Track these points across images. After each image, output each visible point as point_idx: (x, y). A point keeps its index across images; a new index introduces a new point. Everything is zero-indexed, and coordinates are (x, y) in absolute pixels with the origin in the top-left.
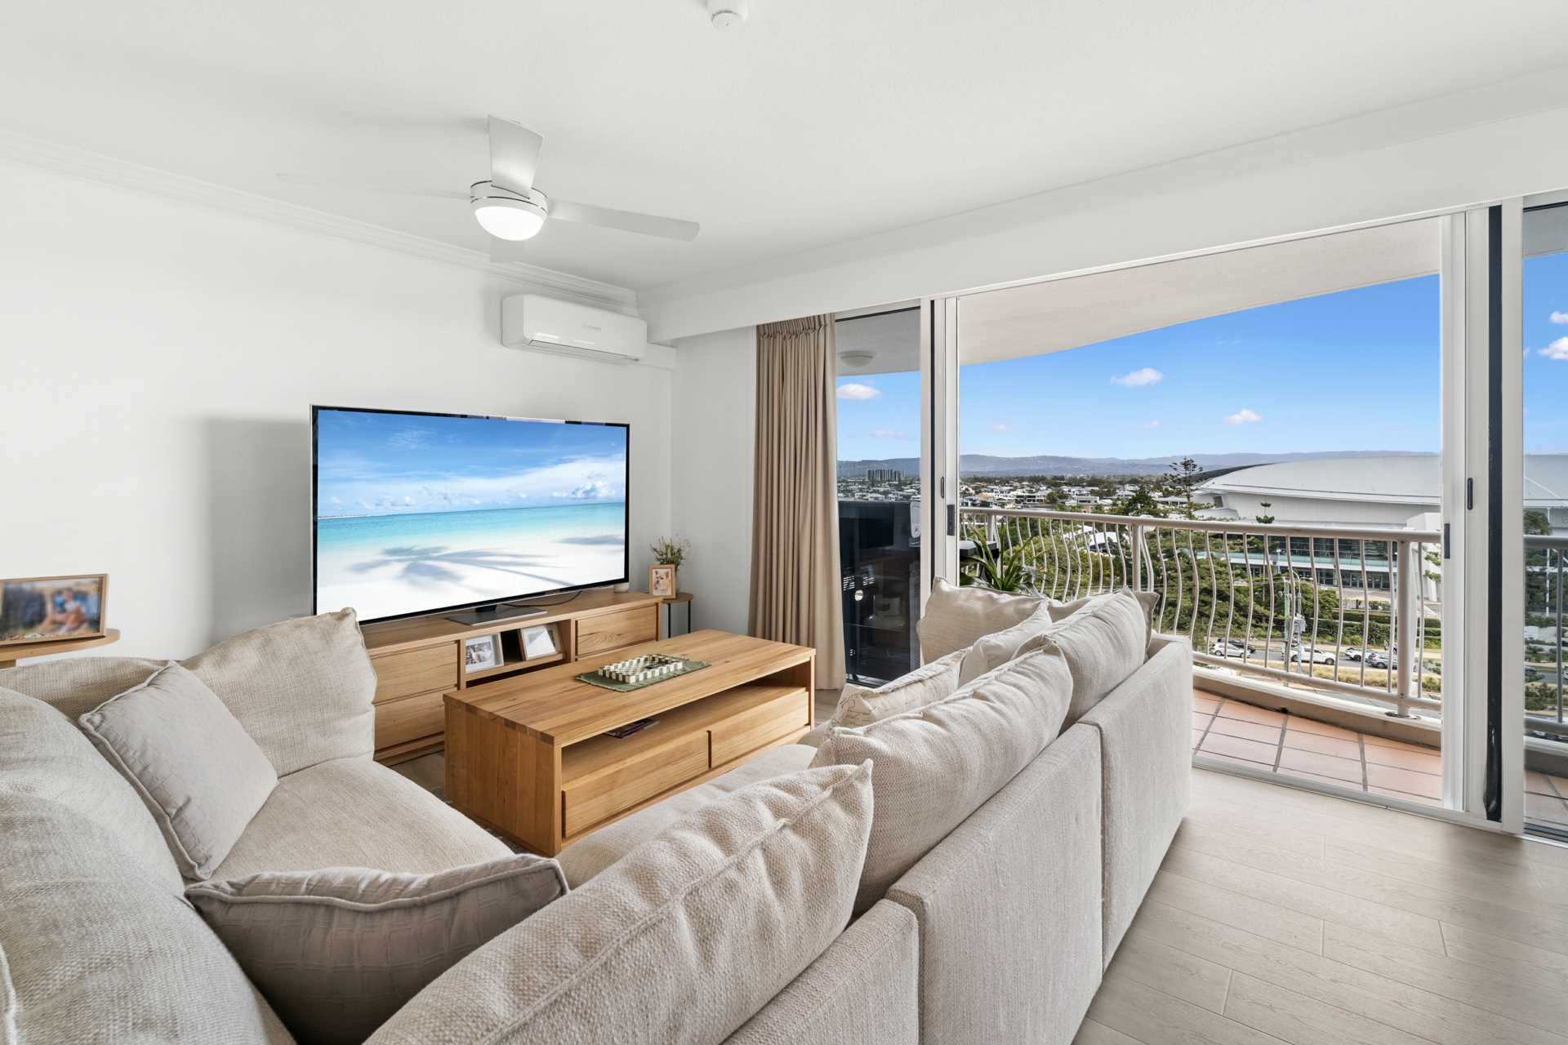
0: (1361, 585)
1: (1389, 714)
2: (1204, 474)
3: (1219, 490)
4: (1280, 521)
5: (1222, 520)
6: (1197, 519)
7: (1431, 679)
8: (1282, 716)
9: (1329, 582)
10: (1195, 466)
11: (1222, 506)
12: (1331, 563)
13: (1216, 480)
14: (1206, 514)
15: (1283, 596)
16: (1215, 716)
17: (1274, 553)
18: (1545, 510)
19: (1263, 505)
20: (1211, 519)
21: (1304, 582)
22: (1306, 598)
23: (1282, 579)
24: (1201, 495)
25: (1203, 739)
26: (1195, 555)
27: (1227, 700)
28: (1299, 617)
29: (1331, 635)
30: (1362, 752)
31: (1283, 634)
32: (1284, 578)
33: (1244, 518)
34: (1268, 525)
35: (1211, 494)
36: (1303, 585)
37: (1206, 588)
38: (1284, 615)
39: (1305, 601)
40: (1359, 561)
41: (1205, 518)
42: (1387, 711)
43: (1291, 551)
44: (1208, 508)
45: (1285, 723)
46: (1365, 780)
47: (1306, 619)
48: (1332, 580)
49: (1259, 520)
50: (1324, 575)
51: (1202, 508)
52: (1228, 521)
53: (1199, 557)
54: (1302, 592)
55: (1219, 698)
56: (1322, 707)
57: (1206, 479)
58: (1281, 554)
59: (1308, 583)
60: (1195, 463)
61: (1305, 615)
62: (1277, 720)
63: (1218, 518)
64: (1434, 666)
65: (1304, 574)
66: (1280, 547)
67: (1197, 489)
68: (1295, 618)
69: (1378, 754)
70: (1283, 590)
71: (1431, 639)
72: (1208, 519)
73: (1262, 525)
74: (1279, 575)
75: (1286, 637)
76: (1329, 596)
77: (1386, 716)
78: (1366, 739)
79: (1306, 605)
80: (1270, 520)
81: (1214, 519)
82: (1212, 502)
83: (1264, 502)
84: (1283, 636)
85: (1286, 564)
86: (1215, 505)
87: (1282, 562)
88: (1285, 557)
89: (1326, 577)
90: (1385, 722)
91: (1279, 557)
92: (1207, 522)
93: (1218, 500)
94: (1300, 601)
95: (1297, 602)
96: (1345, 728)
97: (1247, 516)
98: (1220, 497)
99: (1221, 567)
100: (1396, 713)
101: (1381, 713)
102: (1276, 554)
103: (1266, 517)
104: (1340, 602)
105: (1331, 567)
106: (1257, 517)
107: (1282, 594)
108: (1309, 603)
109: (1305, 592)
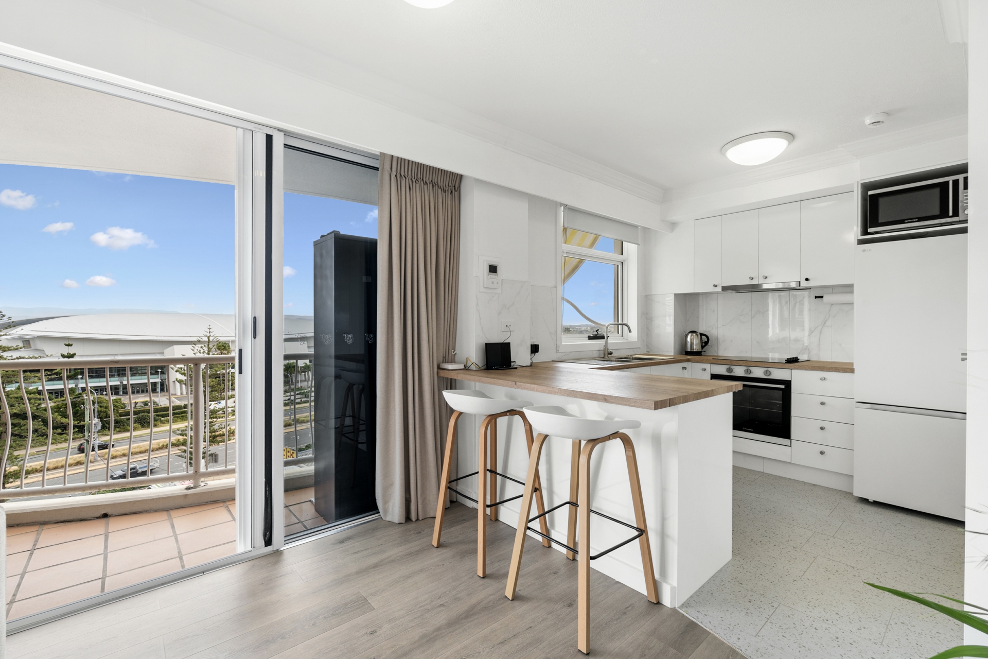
0: (147, 391)
1: (188, 489)
2: (13, 322)
3: (28, 335)
4: (81, 356)
5: (30, 358)
6: (5, 359)
7: (179, 440)
8: (104, 521)
9: (117, 393)
10: (4, 316)
11: (31, 347)
12: (118, 381)
13: (24, 327)
14: (15, 354)
15: (84, 408)
16: (31, 552)
17: (76, 379)
18: (229, 341)
19: (66, 345)
20: (20, 358)
21: (99, 396)
22: (101, 407)
23: (83, 397)
24: (9, 340)
25: (19, 585)
26: (4, 388)
27: (46, 527)
28: (96, 421)
29: (118, 427)
30: (173, 527)
31: (84, 435)
32: (85, 395)
33: (51, 355)
34: (71, 360)
35: (20, 339)
36: (98, 398)
37: (15, 413)
38: (84, 421)
39: (100, 409)
40: (146, 377)
41: (14, 357)
42: (185, 486)
43: (89, 376)
44: (17, 349)
45: (107, 528)
46: (180, 552)
47: (101, 421)
48: (119, 392)
49: (63, 356)
50: (113, 389)
51: (11, 350)
52: (36, 358)
53: (7, 389)
54: (98, 403)
55: (36, 528)
56: (138, 501)
57: (14, 326)
58: (82, 378)
59: (102, 396)
60: (3, 313)
61: (100, 418)
62: (98, 528)
63: (27, 357)
64: (180, 432)
65: (99, 391)
66: (81, 374)
67: (6, 335)
68: (94, 422)
69: (184, 522)
70: (83, 404)
71: (178, 417)
72: (17, 358)
73: (66, 360)
74: (80, 394)
75: (86, 436)
76: (117, 402)
77: (186, 491)
78: (174, 513)
79: (101, 411)
80: (72, 356)
81: (23, 358)
82: (21, 345)
83: (67, 343)
84: (84, 436)
85: (84, 385)
86: (24, 347)
87: (82, 385)
88: (84, 381)
89: (115, 390)
90: (186, 496)
91: (80, 381)
92: (16, 361)
93: (27, 342)
94: (96, 409)
95: (94, 410)
96: (156, 511)
97: (53, 355)
98: (29, 341)
99: (30, 394)
100: (192, 486)
101: (182, 490)
102: (78, 379)
103: (69, 353)
104: (124, 406)
105: (118, 383)
106: (61, 354)
107: (83, 407)
108: (105, 410)
109: (101, 403)
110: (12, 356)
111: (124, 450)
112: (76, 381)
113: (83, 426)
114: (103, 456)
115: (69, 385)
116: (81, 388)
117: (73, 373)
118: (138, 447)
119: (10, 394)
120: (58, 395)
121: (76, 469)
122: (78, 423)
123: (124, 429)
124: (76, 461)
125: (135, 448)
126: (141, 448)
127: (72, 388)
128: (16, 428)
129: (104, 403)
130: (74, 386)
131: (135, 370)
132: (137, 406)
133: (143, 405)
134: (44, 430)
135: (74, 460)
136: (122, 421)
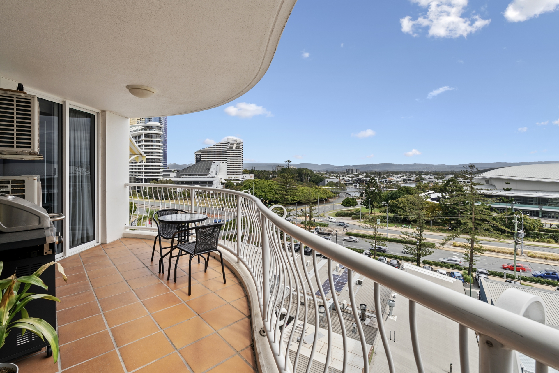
2: (479, 171)
3: (487, 177)
9: (537, 216)
11: (489, 184)
12: (539, 208)
13: (486, 173)
22: (526, 222)
23: (514, 215)
24: (478, 179)
29: (538, 238)
31: (514, 238)
35: (484, 179)
38: (514, 230)
44: (482, 184)
48: (539, 215)
49: (504, 190)
57: (481, 173)
58: (515, 203)
60: (475, 166)
61: (525, 230)
65: (525, 212)
67: (476, 177)
68: (520, 231)
74: (513, 213)
75: (516, 239)
76: (537, 222)
80: (509, 190)
82: (484, 182)
83: (507, 182)
85: (517, 208)
86: (486, 183)
87: (515, 207)
88: (516, 205)
89: (536, 213)
94: (523, 224)
97: (500, 188)
102: (513, 203)
103: (508, 188)
104: (542, 225)
105: (539, 209)
106: (503, 188)
107: (514, 221)
108: (529, 225)
109: (526, 220)
110: (477, 188)
111: (541, 254)
112: (512, 204)
113: (513, 233)
114: (527, 254)
115: (507, 206)
116: (515, 209)
117: (510, 199)
118: (552, 255)
119: (476, 208)
120: (502, 211)
121: (510, 257)
122: (510, 231)
123: (542, 240)
124: (510, 252)
125: (549, 256)
126: (554, 256)
127: (509, 208)
128: (478, 226)
129: (529, 220)
130: (510, 207)
131: (551, 202)
132: (552, 226)
133: (557, 227)
134: (492, 230)
135: (509, 251)
136: (541, 235)
